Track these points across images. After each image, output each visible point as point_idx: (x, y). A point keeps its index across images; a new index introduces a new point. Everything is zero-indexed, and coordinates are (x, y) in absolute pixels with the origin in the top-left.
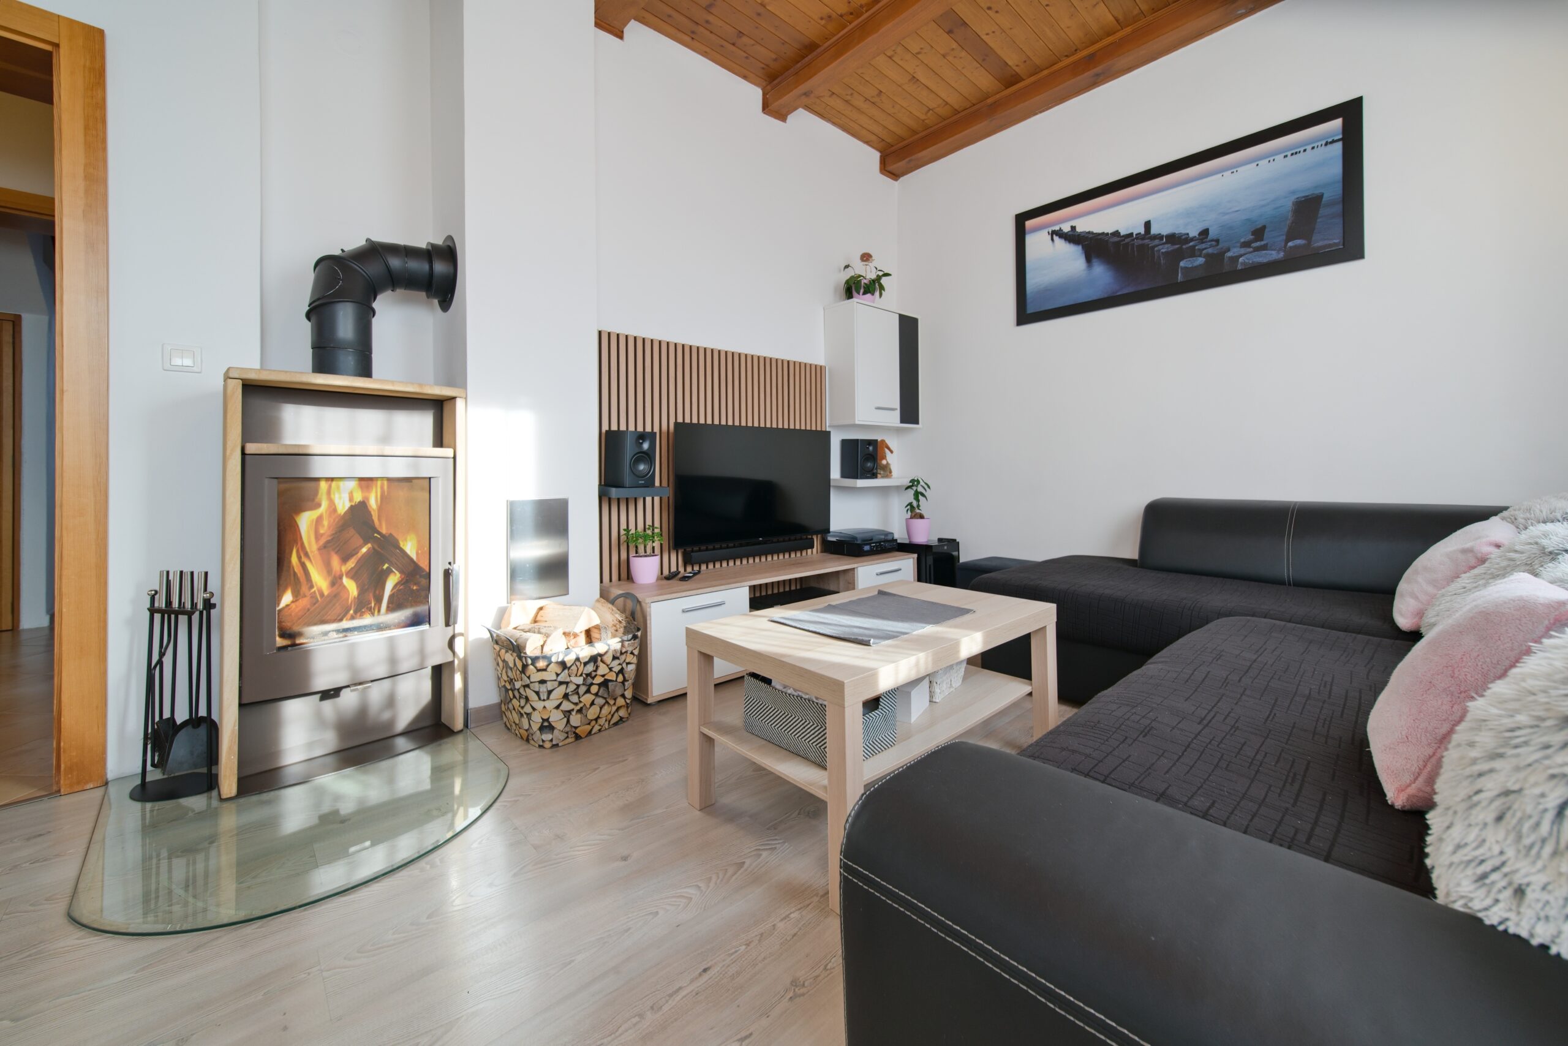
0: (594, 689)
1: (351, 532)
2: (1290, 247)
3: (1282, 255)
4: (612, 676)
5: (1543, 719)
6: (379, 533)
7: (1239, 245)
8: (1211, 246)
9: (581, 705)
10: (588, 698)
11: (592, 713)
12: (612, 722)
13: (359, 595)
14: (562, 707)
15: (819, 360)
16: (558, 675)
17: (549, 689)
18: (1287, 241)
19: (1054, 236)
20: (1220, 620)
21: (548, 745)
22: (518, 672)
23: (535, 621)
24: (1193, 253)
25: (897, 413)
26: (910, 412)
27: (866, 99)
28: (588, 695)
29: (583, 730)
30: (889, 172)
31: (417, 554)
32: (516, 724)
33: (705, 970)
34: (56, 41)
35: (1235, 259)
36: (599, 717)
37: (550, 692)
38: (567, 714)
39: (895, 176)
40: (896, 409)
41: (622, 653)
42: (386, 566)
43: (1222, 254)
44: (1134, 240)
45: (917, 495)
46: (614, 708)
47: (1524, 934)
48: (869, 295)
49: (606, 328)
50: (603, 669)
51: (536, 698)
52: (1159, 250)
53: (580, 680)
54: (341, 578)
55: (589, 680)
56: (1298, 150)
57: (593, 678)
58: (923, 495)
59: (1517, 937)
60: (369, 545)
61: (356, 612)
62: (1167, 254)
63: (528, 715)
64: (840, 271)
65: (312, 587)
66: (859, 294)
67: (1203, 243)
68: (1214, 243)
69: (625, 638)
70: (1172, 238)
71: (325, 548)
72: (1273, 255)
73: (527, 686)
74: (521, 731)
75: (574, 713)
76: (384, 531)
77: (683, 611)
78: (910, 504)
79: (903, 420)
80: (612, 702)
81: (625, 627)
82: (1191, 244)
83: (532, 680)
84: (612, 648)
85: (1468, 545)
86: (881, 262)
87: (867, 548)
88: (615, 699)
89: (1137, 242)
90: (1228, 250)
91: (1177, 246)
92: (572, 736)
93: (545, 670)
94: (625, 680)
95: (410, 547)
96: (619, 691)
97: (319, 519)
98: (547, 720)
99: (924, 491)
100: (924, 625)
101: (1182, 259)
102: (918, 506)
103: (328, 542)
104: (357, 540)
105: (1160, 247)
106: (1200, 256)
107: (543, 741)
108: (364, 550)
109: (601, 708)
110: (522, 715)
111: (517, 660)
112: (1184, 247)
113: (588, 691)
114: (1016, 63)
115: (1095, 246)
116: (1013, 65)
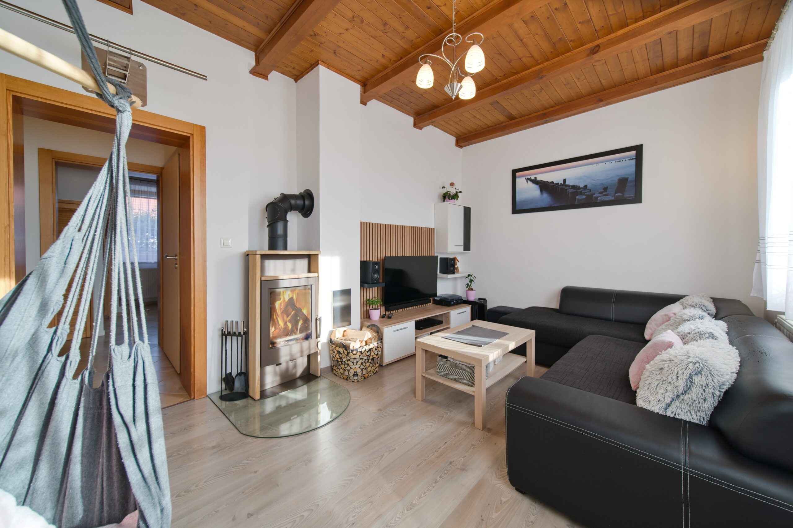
0: (370, 361)
1: (289, 307)
2: (617, 196)
3: (613, 198)
4: (375, 356)
5: (656, 369)
6: (296, 307)
7: (598, 193)
8: (588, 192)
9: (366, 367)
10: (368, 364)
11: (369, 369)
12: (374, 372)
13: (292, 328)
14: (361, 368)
15: (432, 226)
16: (360, 356)
17: (357, 361)
18: (615, 193)
19: (528, 180)
20: (589, 336)
21: (356, 381)
22: (345, 355)
23: (344, 336)
24: (581, 194)
25: (463, 247)
26: (467, 247)
27: (454, 122)
28: (368, 363)
29: (366, 376)
30: (460, 146)
31: (307, 314)
32: (341, 374)
33: (446, 443)
34: (192, 133)
35: (597, 198)
36: (371, 371)
37: (357, 362)
38: (362, 369)
39: (461, 147)
40: (462, 246)
41: (378, 348)
42: (299, 318)
43: (592, 195)
44: (559, 186)
45: (471, 281)
46: (375, 368)
47: (650, 409)
48: (453, 200)
49: (363, 221)
50: (372, 354)
51: (352, 364)
52: (568, 191)
53: (366, 358)
54: (287, 322)
55: (369, 358)
56: (620, 160)
57: (370, 357)
58: (473, 281)
59: (649, 410)
60: (294, 311)
61: (291, 334)
62: (571, 193)
63: (348, 371)
64: (440, 188)
65: (279, 326)
66: (449, 199)
67: (585, 190)
68: (589, 191)
69: (379, 342)
70: (574, 187)
71: (282, 313)
72: (610, 198)
73: (349, 360)
74: (344, 376)
75: (364, 369)
76: (298, 306)
77: (394, 331)
78: (468, 284)
79: (465, 250)
80: (374, 365)
81: (378, 338)
82: (581, 190)
83: (351, 358)
84: (375, 346)
85: (667, 313)
86: (459, 187)
87: (452, 303)
88: (375, 364)
89: (561, 187)
90: (594, 194)
91: (575, 190)
92: (363, 377)
93: (356, 354)
94: (378, 357)
95: (305, 312)
96: (376, 362)
97: (281, 303)
98: (356, 372)
99: (473, 279)
100: (495, 339)
101: (577, 195)
102: (471, 285)
103: (283, 311)
104: (291, 310)
105: (569, 190)
106: (584, 195)
107: (354, 379)
108: (293, 313)
109: (371, 368)
110: (345, 370)
111: (345, 351)
112: (578, 191)
113: (368, 362)
114: (514, 113)
115: (544, 186)
116: (513, 114)
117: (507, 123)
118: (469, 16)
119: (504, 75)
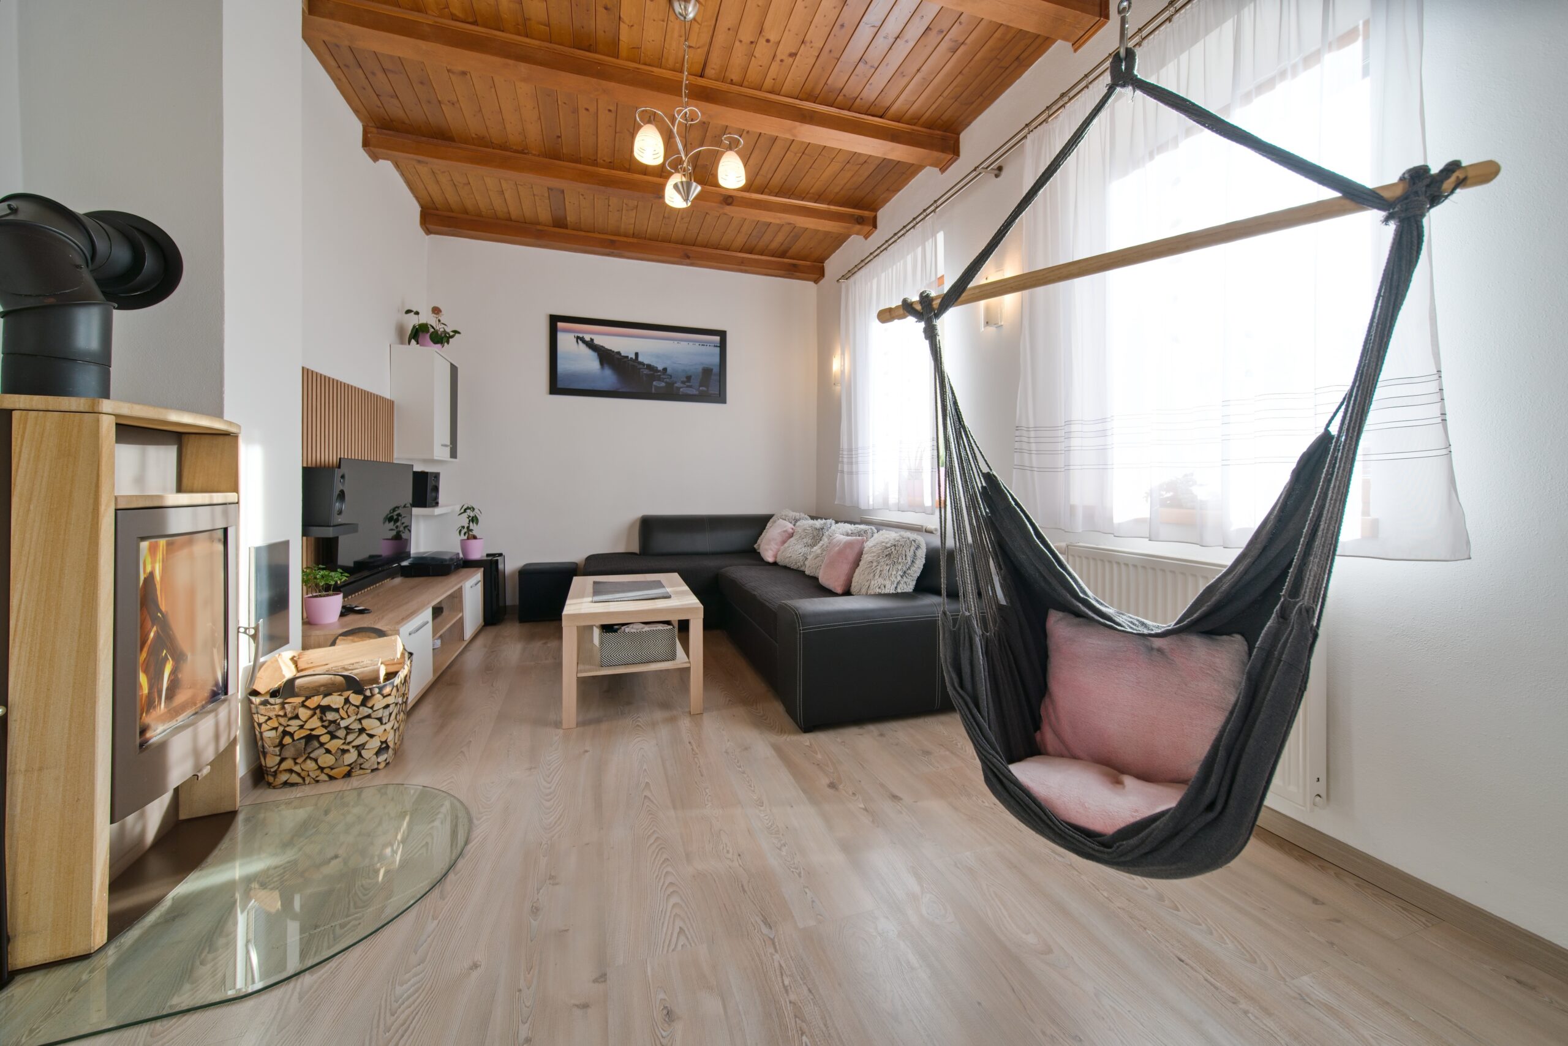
2: (701, 390)
3: (697, 393)
8: (668, 378)
15: (389, 395)
18: (699, 386)
19: (579, 340)
24: (659, 379)
25: (447, 449)
26: (453, 449)
30: (425, 228)
35: (678, 388)
39: (428, 232)
43: (673, 384)
44: (628, 360)
45: (473, 519)
52: (642, 372)
58: (477, 519)
62: (646, 375)
66: (426, 341)
67: (664, 374)
68: (669, 376)
70: (649, 367)
72: (694, 392)
77: (410, 634)
78: (466, 527)
79: (451, 455)
82: (659, 373)
89: (631, 363)
91: (652, 372)
98: (386, 741)
99: (478, 516)
101: (654, 381)
102: (472, 528)
105: (644, 370)
106: (663, 381)
107: (376, 764)
111: (353, 697)
112: (656, 374)
114: (571, 218)
115: (606, 357)
116: (568, 219)
117: (546, 228)
118: (645, 64)
119: (610, 162)
